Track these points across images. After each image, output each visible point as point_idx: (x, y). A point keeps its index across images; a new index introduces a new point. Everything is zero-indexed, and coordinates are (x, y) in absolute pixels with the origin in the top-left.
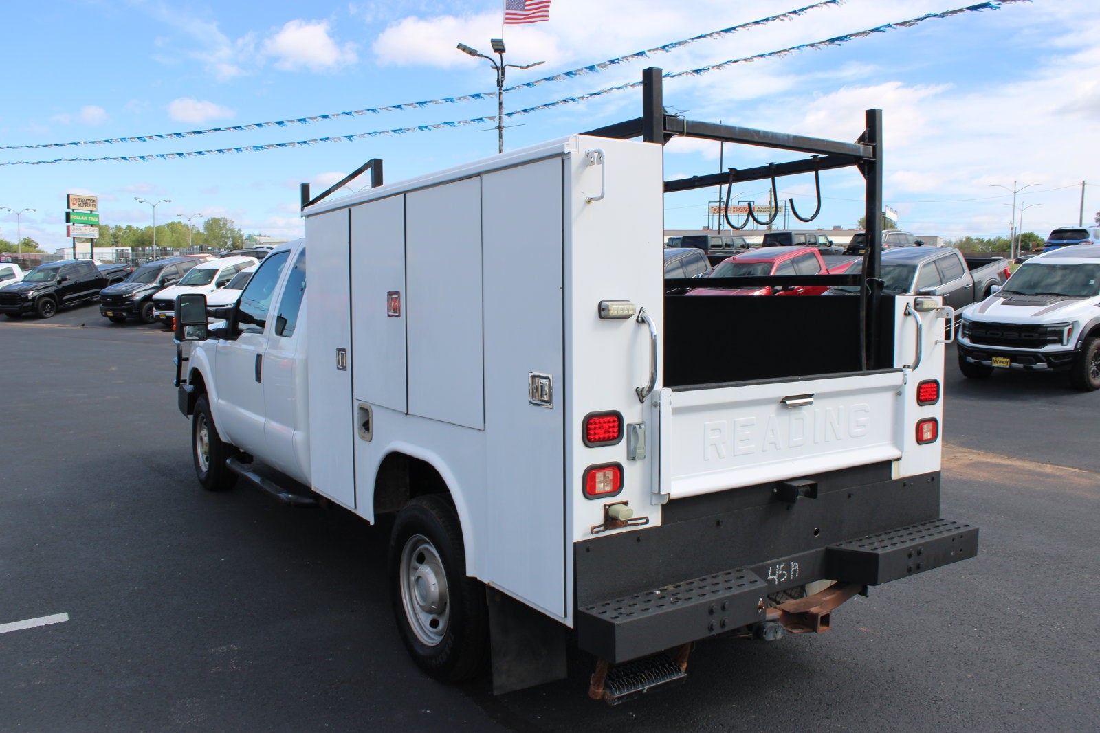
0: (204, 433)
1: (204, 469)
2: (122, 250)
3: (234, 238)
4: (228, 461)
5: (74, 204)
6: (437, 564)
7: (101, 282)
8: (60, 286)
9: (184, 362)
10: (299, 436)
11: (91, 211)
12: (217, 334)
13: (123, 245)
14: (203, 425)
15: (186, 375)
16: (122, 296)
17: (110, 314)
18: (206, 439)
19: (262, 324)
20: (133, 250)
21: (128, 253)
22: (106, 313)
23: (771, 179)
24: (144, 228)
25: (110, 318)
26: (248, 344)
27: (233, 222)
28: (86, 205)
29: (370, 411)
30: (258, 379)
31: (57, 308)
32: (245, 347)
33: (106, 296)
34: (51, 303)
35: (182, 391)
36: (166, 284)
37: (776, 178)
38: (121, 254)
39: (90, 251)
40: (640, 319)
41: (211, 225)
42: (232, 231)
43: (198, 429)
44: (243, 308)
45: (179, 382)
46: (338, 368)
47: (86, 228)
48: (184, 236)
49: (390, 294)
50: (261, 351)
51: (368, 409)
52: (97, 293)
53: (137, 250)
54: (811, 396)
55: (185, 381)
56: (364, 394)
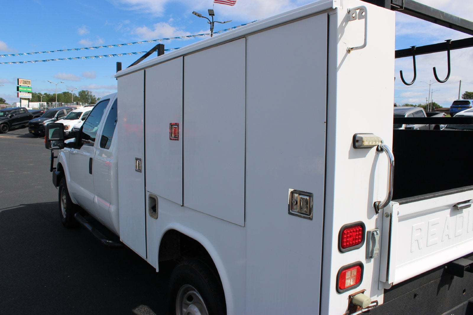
0: (64, 197)
1: (65, 217)
2: (42, 104)
3: (92, 99)
4: (75, 215)
5: (21, 83)
6: (201, 303)
7: (30, 117)
8: (11, 119)
9: (55, 159)
10: (113, 209)
11: (28, 86)
12: (70, 145)
13: (43, 101)
14: (64, 193)
15: (55, 165)
16: (39, 123)
17: (33, 132)
18: (65, 201)
19: (94, 140)
20: (47, 104)
21: (45, 105)
22: (31, 131)
23: (412, 57)
24: (52, 94)
25: (33, 133)
26: (85, 152)
27: (91, 92)
28: (26, 83)
29: (156, 199)
30: (91, 172)
31: (9, 129)
32: (85, 153)
33: (31, 124)
34: (6, 127)
35: (54, 174)
36: (59, 119)
37: (416, 56)
38: (42, 105)
39: (28, 104)
40: (380, 148)
41: (82, 93)
42: (91, 96)
43: (62, 196)
44: (84, 131)
45: (52, 169)
46: (136, 171)
47: (26, 94)
48: (70, 98)
49: (171, 125)
50: (92, 157)
51: (155, 198)
52: (27, 122)
53: (49, 104)
54: (469, 201)
55: (55, 168)
56: (153, 189)
